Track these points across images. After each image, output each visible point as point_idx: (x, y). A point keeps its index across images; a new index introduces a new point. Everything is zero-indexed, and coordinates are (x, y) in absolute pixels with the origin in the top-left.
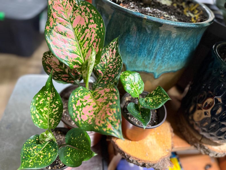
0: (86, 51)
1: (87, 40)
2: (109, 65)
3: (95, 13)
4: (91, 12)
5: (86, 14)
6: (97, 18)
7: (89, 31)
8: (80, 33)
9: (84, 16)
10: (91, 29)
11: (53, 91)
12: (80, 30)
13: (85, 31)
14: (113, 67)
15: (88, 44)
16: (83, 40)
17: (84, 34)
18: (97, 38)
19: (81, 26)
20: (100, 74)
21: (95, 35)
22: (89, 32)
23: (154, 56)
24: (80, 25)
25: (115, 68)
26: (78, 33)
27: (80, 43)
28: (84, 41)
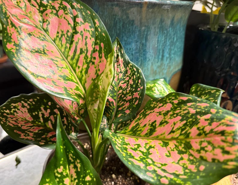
0: (83, 72)
1: (82, 52)
2: (119, 84)
3: (80, 7)
4: (73, 7)
5: (65, 12)
6: (86, 14)
7: (80, 37)
8: (66, 45)
9: (63, 16)
10: (82, 34)
11: (72, 161)
12: (65, 39)
13: (74, 39)
14: (128, 84)
15: (85, 58)
16: (74, 55)
17: (74, 44)
18: (96, 44)
19: (65, 33)
20: (111, 104)
21: (91, 41)
22: (81, 39)
23: (161, 54)
24: (62, 32)
25: (132, 83)
26: (62, 45)
27: (71, 62)
28: (76, 57)
